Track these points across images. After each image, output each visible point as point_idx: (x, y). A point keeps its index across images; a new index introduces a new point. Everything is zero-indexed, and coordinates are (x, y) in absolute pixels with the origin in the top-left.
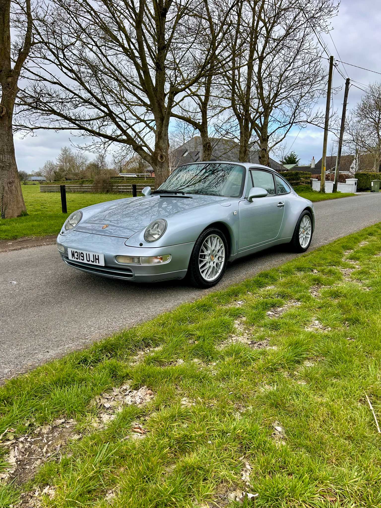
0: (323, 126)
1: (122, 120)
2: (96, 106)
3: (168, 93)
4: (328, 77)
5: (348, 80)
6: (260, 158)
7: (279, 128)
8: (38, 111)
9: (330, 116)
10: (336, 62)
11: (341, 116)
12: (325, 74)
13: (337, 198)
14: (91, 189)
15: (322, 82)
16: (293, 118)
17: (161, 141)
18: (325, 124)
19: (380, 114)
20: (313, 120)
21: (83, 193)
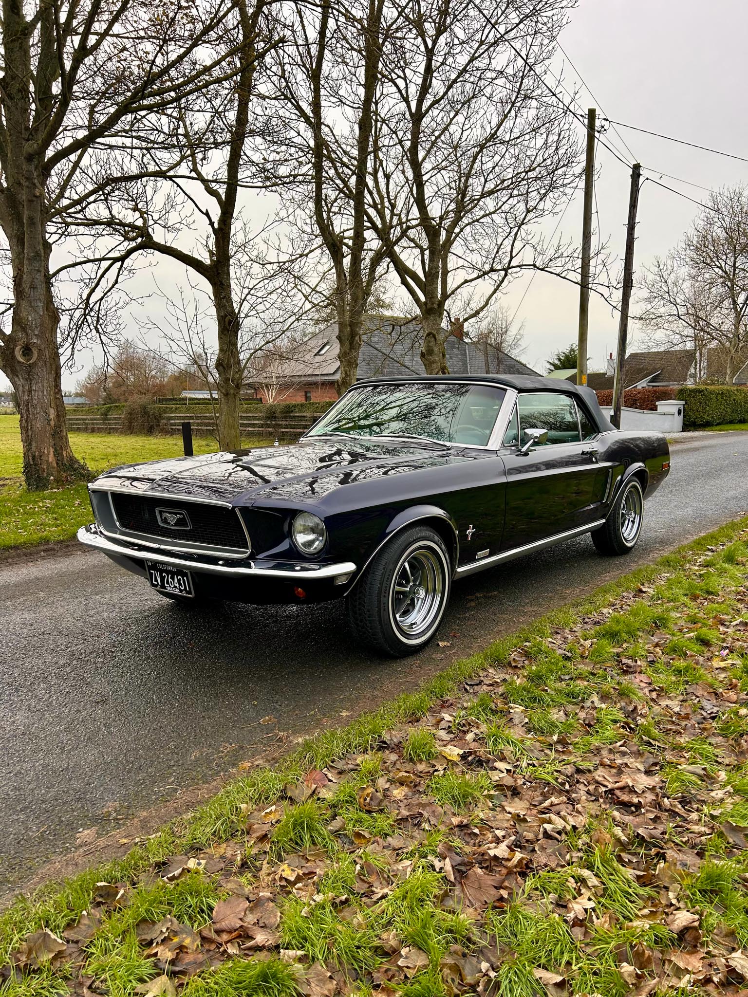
0: (579, 278)
5: (636, 168)
6: (423, 355)
9: (592, 251)
14: (122, 424)
18: (582, 274)
19: (735, 259)
20: (551, 264)
21: (109, 433)
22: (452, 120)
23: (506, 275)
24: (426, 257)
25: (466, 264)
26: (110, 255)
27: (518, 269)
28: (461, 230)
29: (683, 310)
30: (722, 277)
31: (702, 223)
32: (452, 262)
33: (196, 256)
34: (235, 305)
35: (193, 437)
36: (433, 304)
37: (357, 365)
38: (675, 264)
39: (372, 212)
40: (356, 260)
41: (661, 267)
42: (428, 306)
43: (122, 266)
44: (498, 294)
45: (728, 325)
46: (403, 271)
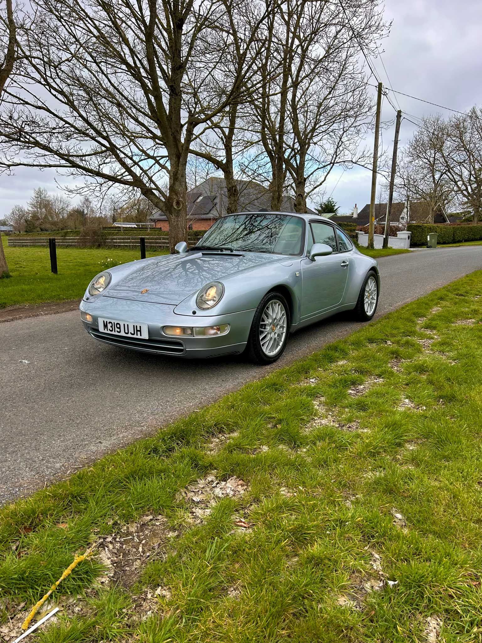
0: (371, 167)
1: (127, 156)
2: (93, 138)
3: (185, 124)
4: (376, 107)
5: (399, 112)
6: (295, 205)
7: (318, 168)
8: (19, 143)
9: (379, 155)
10: (386, 90)
11: (391, 156)
12: (372, 104)
13: (389, 255)
14: (78, 242)
15: (368, 113)
16: (335, 156)
17: (177, 183)
18: (374, 165)
20: (359, 160)
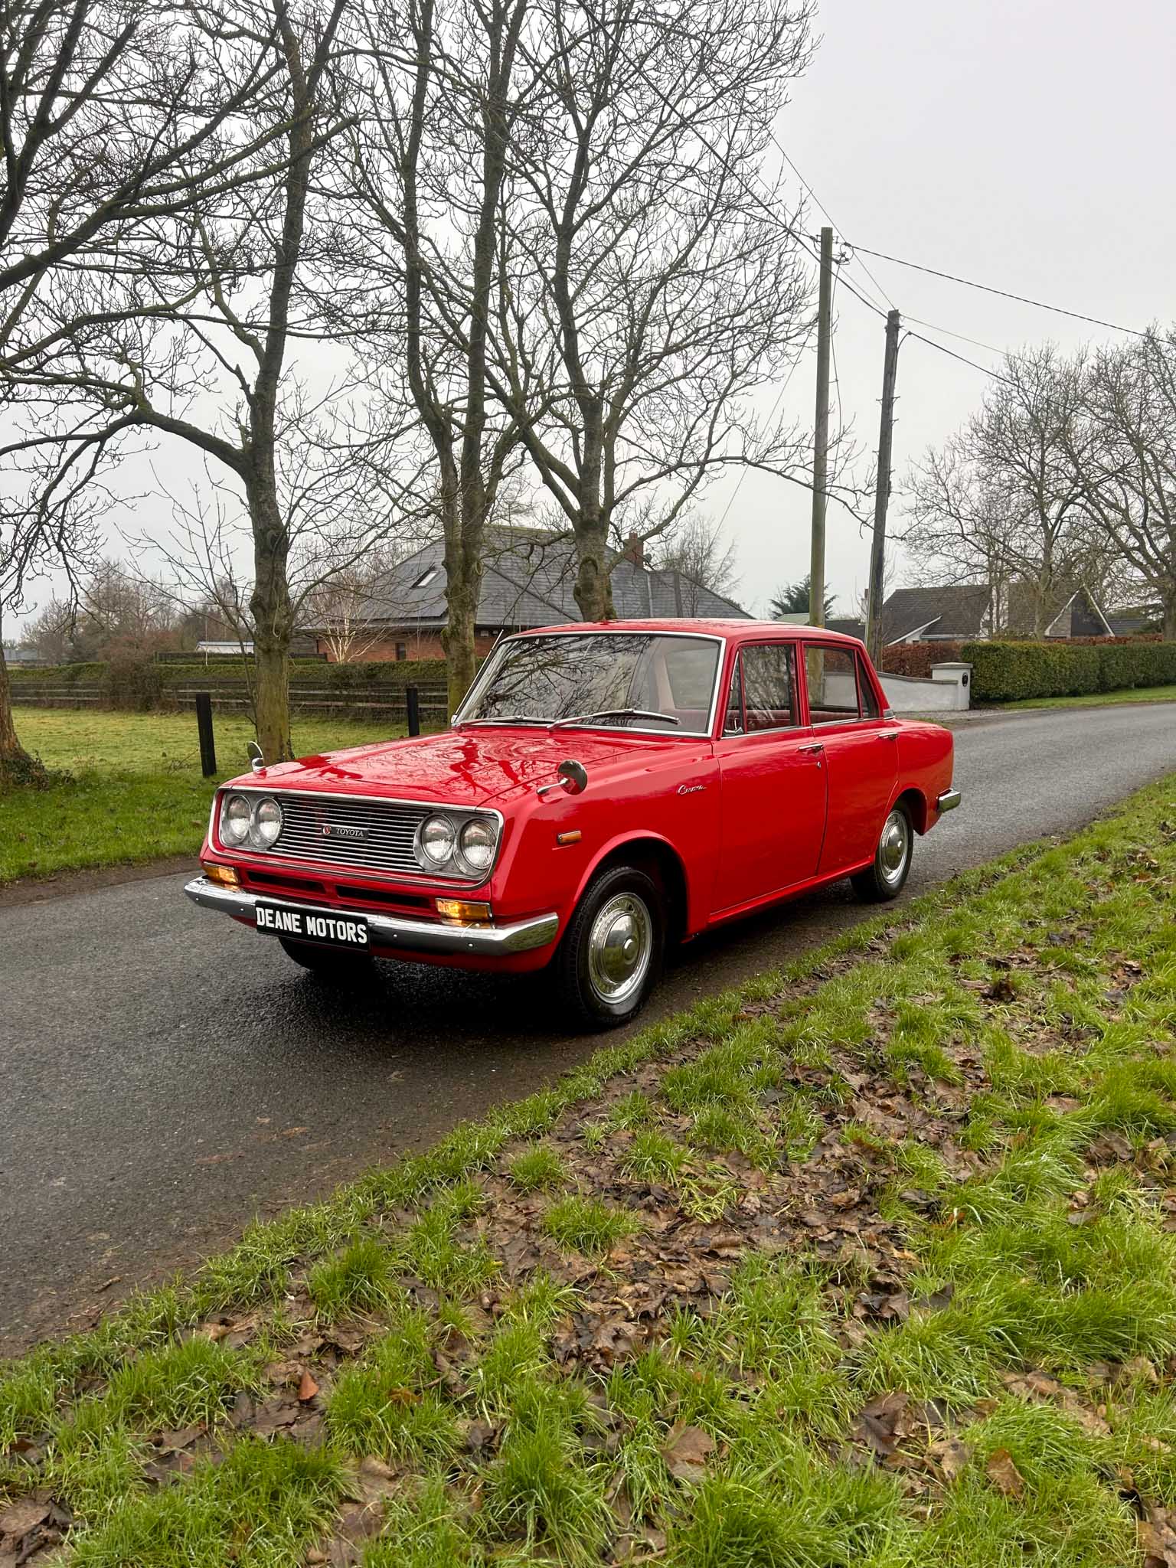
0: (810, 478)
5: (894, 317)
14: (101, 694)
18: (815, 473)
19: (1044, 452)
20: (769, 457)
21: (78, 709)
22: (618, 237)
23: (702, 472)
24: (581, 441)
25: (643, 454)
26: (83, 431)
27: (720, 464)
28: (635, 403)
29: (968, 527)
30: (1024, 477)
31: (994, 397)
32: (621, 451)
33: (220, 436)
34: (282, 515)
35: (214, 716)
36: (592, 514)
37: (475, 607)
38: (957, 458)
39: (497, 372)
40: (472, 447)
41: (937, 461)
42: (586, 516)
43: (101, 449)
44: (691, 500)
45: (1035, 551)
46: (546, 463)
